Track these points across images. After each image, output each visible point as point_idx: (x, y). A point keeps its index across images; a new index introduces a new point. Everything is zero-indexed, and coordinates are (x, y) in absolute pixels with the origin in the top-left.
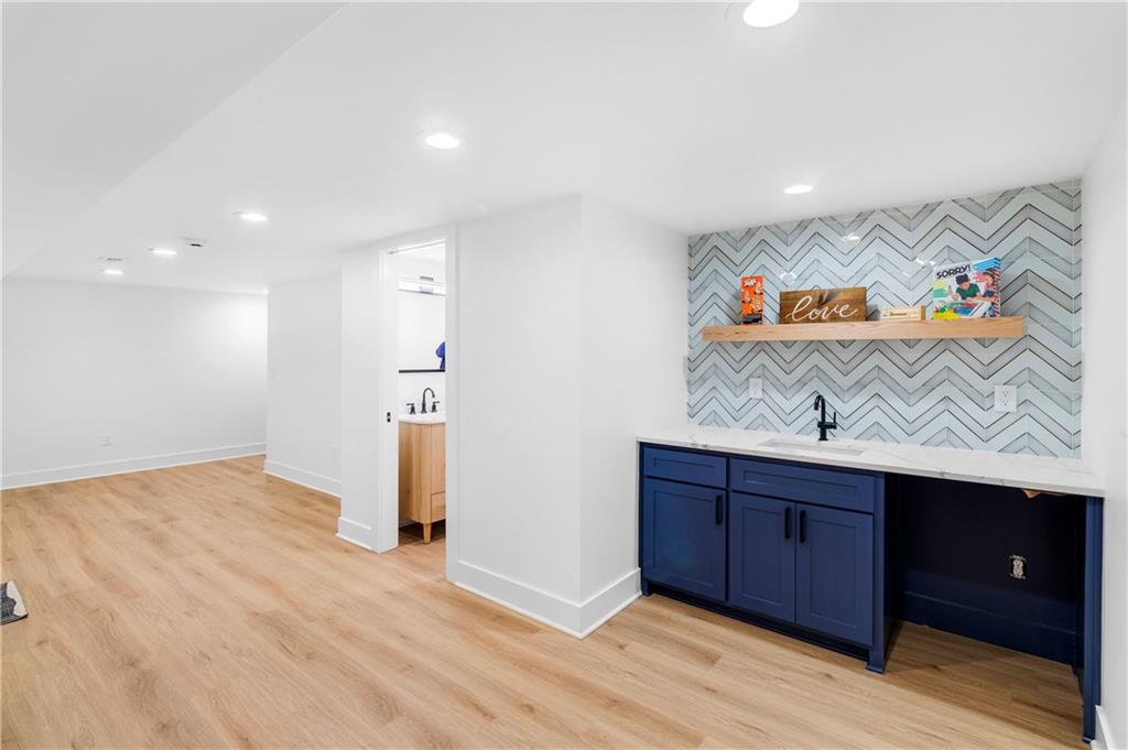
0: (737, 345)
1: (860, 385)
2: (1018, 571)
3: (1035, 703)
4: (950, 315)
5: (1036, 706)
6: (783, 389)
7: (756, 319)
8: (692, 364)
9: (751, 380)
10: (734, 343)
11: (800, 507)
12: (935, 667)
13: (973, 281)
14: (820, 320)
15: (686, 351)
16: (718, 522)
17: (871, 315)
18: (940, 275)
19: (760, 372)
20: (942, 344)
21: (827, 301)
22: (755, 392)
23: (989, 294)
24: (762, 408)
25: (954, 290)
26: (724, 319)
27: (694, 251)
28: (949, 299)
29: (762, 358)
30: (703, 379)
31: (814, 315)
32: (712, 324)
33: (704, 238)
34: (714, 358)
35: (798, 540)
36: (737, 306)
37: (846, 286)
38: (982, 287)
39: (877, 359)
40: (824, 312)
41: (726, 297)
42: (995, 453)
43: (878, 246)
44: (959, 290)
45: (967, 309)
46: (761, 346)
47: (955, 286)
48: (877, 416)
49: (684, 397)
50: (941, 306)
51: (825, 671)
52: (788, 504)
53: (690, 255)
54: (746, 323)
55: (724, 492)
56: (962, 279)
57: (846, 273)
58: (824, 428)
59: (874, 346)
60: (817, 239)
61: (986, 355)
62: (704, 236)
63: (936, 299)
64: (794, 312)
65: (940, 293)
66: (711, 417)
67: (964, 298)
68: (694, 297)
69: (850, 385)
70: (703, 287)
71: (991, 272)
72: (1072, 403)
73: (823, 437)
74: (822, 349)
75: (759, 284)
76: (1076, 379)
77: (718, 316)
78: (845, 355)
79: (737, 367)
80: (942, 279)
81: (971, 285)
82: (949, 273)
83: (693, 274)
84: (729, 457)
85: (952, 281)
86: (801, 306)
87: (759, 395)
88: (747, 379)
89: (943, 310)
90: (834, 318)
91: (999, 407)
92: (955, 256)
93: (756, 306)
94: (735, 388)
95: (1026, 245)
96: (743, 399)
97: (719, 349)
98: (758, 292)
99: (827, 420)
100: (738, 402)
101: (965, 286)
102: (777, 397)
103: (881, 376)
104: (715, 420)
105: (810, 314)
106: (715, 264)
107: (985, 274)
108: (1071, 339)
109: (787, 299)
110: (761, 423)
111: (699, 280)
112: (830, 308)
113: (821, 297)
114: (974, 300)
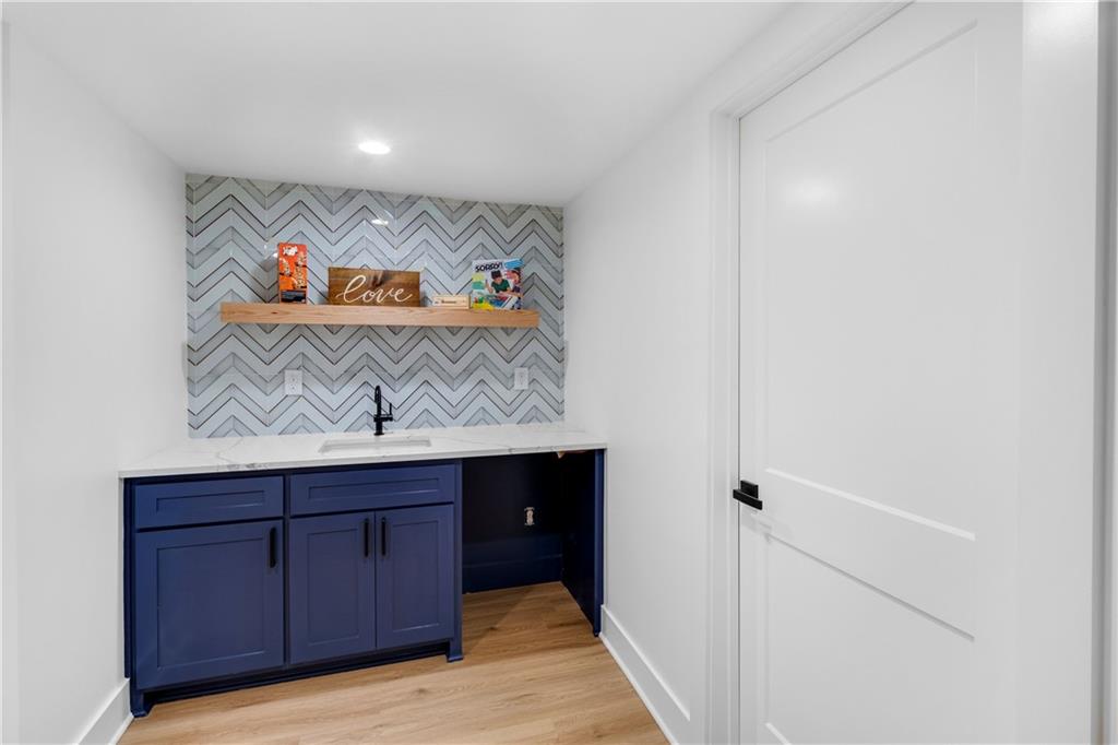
0: (268, 329)
1: (410, 373)
2: (530, 521)
3: (560, 622)
4: (486, 306)
5: (562, 625)
6: (330, 382)
7: (298, 297)
8: (194, 355)
9: (287, 372)
10: (262, 327)
11: (380, 514)
12: (492, 629)
13: (504, 277)
14: (374, 303)
15: (185, 336)
16: (273, 563)
17: (419, 301)
18: (478, 269)
19: (299, 362)
20: (480, 332)
21: (381, 283)
22: (293, 387)
23: (516, 290)
24: (302, 406)
25: (490, 283)
26: (246, 294)
27: (195, 196)
28: (486, 292)
29: (302, 345)
30: (215, 375)
31: (368, 297)
32: (228, 299)
33: (212, 181)
34: (232, 345)
35: (379, 554)
36: (267, 279)
37: (396, 269)
38: (511, 283)
39: (425, 346)
40: (379, 295)
41: (251, 266)
42: (515, 425)
43: (424, 233)
44: (494, 284)
45: (500, 301)
46: (299, 331)
47: (491, 280)
48: (426, 403)
49: (184, 401)
50: (479, 297)
51: (416, 687)
52: (362, 516)
53: (190, 200)
54: (285, 300)
55: (281, 522)
56: (496, 275)
57: (396, 256)
58: (380, 421)
59: (423, 332)
60: (365, 213)
61: (509, 342)
62: (212, 177)
63: (475, 291)
64: (346, 292)
65: (478, 285)
66: (230, 425)
67: (497, 292)
68: (197, 260)
69: (401, 374)
70: (212, 247)
71: (517, 271)
72: (558, 380)
73: (379, 432)
74: (372, 334)
75: (302, 254)
76: (561, 361)
77: (236, 289)
78: (396, 342)
79: (267, 356)
80: (481, 273)
81: (503, 280)
82: (485, 268)
83: (193, 228)
84: (285, 474)
85: (487, 275)
86: (353, 286)
87: (299, 390)
88: (282, 371)
89: (481, 301)
90: (390, 302)
91: (517, 386)
92: (487, 254)
93: (297, 281)
94: (263, 384)
95: (533, 253)
96: (277, 396)
97: (239, 333)
98: (300, 263)
99: (383, 413)
100: (268, 402)
101: (499, 281)
102: (321, 391)
103: (430, 364)
104: (237, 428)
105: (364, 295)
106: (231, 219)
107: (514, 272)
108: (558, 331)
109: (337, 276)
110: (303, 425)
111: (207, 237)
112: (386, 291)
113: (376, 278)
114: (505, 294)
